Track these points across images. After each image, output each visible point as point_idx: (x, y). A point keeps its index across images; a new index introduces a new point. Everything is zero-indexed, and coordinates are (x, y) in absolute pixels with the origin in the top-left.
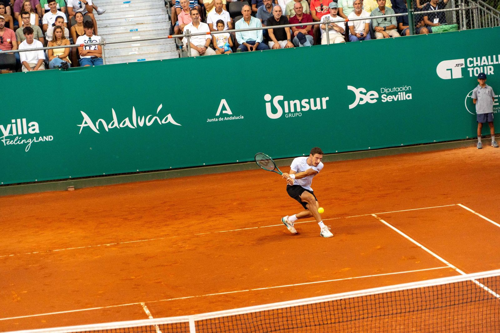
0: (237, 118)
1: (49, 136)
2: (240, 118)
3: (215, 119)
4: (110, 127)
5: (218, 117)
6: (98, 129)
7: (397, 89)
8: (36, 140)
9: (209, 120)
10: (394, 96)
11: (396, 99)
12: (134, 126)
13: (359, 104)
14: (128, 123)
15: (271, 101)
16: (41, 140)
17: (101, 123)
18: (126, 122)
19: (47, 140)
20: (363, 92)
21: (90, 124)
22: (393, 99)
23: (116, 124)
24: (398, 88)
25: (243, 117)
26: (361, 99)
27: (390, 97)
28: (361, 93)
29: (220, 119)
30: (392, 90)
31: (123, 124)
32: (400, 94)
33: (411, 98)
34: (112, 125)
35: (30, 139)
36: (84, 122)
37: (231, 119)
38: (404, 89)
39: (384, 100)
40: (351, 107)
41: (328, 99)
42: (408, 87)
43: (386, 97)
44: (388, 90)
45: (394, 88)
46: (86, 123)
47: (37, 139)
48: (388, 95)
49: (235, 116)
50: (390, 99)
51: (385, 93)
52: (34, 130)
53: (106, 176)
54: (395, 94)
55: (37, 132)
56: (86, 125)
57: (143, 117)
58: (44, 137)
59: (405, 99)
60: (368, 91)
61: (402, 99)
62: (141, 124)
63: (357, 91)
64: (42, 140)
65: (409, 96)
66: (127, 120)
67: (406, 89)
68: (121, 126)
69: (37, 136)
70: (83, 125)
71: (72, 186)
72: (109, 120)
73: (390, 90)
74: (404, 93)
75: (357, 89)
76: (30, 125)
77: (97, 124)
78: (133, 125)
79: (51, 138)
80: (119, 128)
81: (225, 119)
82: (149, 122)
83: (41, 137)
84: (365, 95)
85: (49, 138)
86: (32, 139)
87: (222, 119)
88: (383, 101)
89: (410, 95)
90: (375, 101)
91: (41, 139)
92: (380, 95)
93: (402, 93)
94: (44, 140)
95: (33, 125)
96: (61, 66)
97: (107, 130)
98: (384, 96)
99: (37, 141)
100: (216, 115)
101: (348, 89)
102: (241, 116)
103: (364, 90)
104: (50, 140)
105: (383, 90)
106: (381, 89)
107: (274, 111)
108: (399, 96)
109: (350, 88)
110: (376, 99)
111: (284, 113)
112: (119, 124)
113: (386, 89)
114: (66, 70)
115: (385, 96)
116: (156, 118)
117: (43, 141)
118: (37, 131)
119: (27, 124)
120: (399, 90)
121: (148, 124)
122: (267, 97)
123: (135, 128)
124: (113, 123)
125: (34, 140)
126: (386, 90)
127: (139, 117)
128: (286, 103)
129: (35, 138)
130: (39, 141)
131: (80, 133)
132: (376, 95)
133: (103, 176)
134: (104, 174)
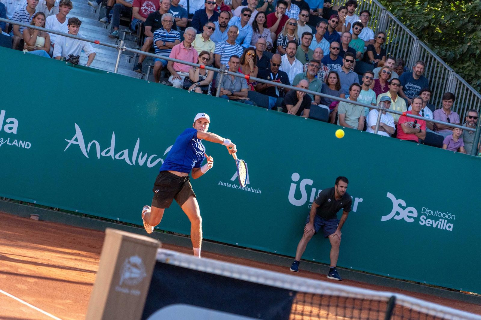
0: (254, 191)
1: (27, 143)
2: (256, 191)
3: (228, 184)
4: (103, 154)
5: (232, 183)
6: (89, 152)
7: (440, 214)
8: (9, 143)
9: (220, 183)
10: (434, 221)
11: (434, 226)
12: (132, 163)
13: (394, 218)
14: (126, 156)
15: (298, 183)
16: (15, 144)
17: (94, 145)
18: (124, 153)
19: (23, 147)
20: (402, 205)
21: (81, 143)
22: (432, 225)
23: (111, 153)
24: (442, 214)
25: (260, 192)
26: (398, 213)
27: (429, 221)
28: (400, 205)
29: (233, 186)
30: (434, 214)
31: (120, 156)
32: (441, 221)
33: (451, 229)
34: (106, 153)
35: (3, 139)
36: (74, 138)
37: (247, 190)
38: (447, 216)
39: (422, 222)
40: (384, 218)
41: (362, 201)
42: (452, 216)
43: (425, 220)
44: (430, 212)
45: (437, 212)
46: (76, 140)
47: (11, 142)
48: (428, 217)
49: (251, 188)
50: (428, 224)
51: (425, 215)
52: (11, 128)
53: (78, 214)
54: (436, 219)
55: (13, 133)
56: (76, 143)
57: (147, 154)
58: (21, 142)
59: (444, 229)
60: (407, 206)
61: (441, 228)
62: (141, 163)
63: (396, 202)
64: (17, 144)
65: (449, 227)
66: (126, 151)
67: (449, 216)
68: (117, 157)
69: (12, 137)
70: (71, 142)
71: (37, 215)
72: (105, 145)
73: (432, 213)
74: (446, 221)
75: (397, 199)
76: (8, 120)
77: (90, 145)
78: (131, 160)
79: (28, 145)
80: (114, 159)
81: (239, 188)
82: (151, 162)
83: (16, 140)
84: (403, 210)
85: (25, 145)
86: (5, 139)
87: (237, 186)
88: (420, 223)
89: (452, 225)
90: (412, 220)
91: (15, 142)
92: (420, 214)
93: (443, 220)
94: (19, 146)
95: (12, 123)
96: (69, 59)
97: (99, 158)
98: (423, 218)
99: (11, 144)
100: (231, 180)
101: (387, 196)
102: (259, 190)
103: (404, 204)
104: (26, 147)
105: (424, 210)
106: (423, 208)
107: (298, 195)
108: (440, 223)
109: (390, 195)
110: (414, 218)
111: (308, 202)
112: (115, 154)
113: (428, 209)
114: (74, 67)
115: (425, 218)
116: (161, 161)
117: (17, 146)
118: (14, 131)
119: (6, 118)
120: (441, 216)
121: (150, 165)
122: (295, 177)
123: (132, 165)
124: (109, 151)
125: (7, 142)
126: (427, 211)
127: (141, 153)
128: (314, 190)
129: (9, 139)
130: (12, 145)
131: (65, 151)
132: (415, 214)
133: (74, 213)
134: (77, 211)
